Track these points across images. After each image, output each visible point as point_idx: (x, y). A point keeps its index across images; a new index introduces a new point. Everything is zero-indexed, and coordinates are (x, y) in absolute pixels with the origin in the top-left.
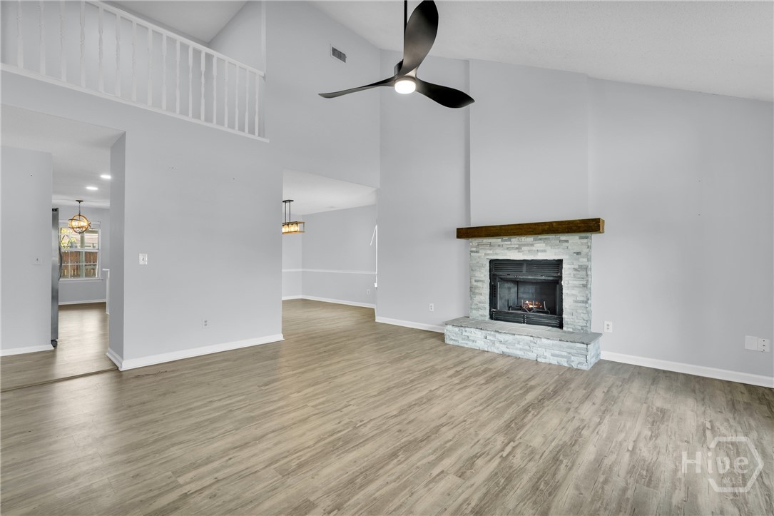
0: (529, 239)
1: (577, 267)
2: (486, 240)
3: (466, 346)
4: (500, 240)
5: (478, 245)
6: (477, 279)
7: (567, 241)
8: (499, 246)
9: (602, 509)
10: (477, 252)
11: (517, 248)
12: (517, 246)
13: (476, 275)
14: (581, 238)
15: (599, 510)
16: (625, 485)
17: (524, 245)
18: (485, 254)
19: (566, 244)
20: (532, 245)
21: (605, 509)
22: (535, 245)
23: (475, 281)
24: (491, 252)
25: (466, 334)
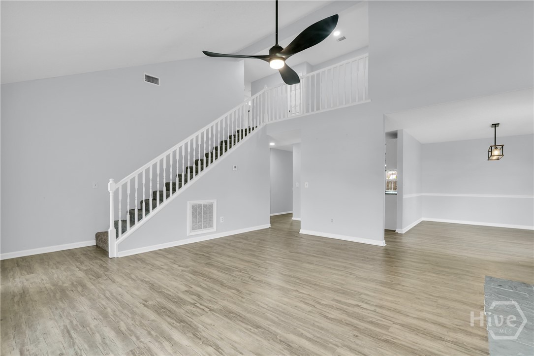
9: (134, 323)
15: (134, 322)
16: (141, 340)
21: (133, 324)
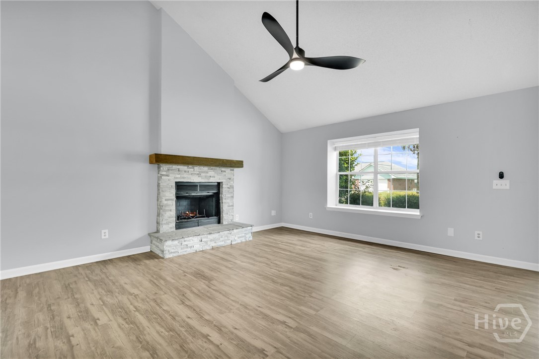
0: (206, 169)
1: (229, 186)
2: (175, 167)
3: (185, 253)
4: (186, 167)
5: (168, 170)
6: (167, 198)
7: (225, 171)
8: (185, 171)
10: (167, 176)
11: (198, 174)
12: (198, 173)
13: (167, 195)
14: (231, 170)
17: (203, 172)
18: (174, 178)
19: (224, 173)
20: (207, 172)
22: (209, 173)
23: (166, 200)
24: (179, 176)
25: (186, 243)
